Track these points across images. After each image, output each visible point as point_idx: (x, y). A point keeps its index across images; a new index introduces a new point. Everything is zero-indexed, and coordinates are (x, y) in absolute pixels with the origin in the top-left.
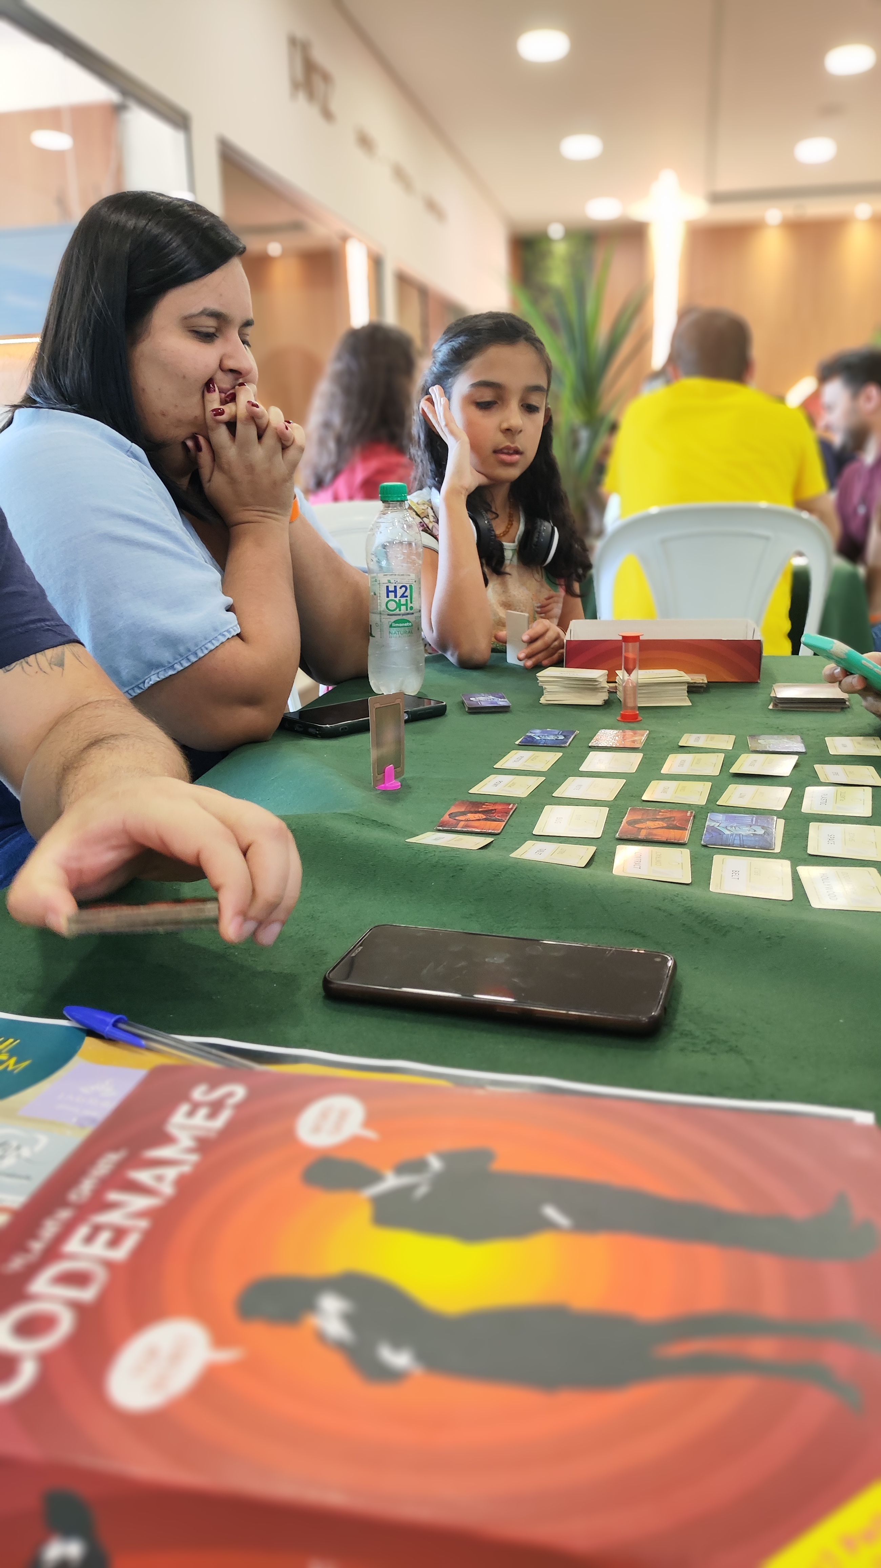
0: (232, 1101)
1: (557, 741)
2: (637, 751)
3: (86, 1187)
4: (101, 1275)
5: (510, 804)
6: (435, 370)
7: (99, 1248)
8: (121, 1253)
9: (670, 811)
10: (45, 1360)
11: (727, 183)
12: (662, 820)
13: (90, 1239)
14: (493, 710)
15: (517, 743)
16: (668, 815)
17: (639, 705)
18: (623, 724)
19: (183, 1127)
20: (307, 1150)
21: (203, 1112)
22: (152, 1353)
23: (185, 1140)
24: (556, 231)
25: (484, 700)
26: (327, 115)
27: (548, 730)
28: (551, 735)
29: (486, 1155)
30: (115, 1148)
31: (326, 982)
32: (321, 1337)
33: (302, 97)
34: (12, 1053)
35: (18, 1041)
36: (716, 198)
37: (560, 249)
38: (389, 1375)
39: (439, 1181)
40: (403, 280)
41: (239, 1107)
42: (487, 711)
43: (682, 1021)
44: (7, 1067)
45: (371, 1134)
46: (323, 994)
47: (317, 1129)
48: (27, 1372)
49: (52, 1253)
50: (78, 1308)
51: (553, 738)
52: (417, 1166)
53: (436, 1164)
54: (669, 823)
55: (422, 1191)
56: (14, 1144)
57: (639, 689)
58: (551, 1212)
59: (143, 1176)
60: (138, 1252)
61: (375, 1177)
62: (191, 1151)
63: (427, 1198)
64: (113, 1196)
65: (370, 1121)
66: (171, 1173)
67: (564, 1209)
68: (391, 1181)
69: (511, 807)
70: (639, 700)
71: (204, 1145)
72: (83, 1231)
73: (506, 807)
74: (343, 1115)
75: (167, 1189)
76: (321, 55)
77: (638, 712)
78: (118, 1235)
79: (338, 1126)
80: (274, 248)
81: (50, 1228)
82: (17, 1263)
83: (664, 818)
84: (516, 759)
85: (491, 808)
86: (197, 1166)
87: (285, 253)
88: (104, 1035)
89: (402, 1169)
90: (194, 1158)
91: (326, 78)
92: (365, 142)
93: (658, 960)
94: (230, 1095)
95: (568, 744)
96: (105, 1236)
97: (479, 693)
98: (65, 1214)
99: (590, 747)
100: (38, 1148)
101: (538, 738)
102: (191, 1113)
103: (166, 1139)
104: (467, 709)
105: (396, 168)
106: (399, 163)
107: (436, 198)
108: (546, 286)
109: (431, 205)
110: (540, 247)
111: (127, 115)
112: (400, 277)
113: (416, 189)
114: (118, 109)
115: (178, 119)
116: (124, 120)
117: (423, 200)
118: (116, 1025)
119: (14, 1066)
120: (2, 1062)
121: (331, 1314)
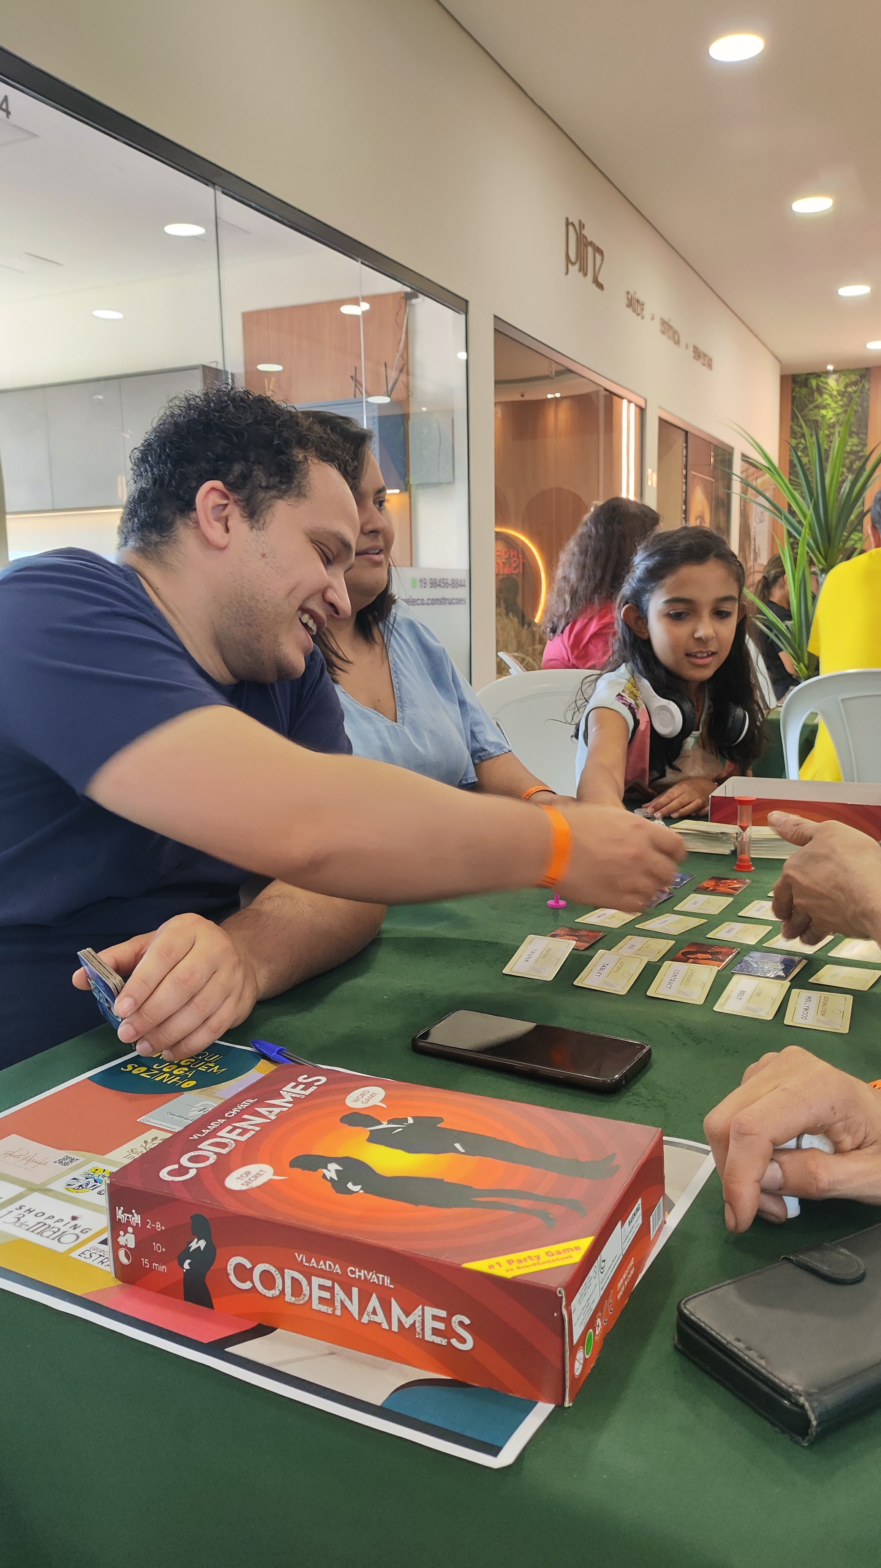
0: (318, 1084)
2: (731, 896)
3: (234, 1111)
4: (232, 1146)
5: (600, 932)
6: (634, 585)
7: (234, 1135)
8: (243, 1139)
9: (718, 947)
10: (200, 1170)
12: (711, 953)
13: (231, 1131)
16: (718, 950)
17: (752, 856)
19: (289, 1092)
21: (301, 1087)
22: (247, 1173)
23: (288, 1098)
29: (439, 1120)
30: (252, 1097)
31: (413, 1042)
32: (323, 1177)
34: (218, 1062)
35: (222, 1057)
38: (349, 1193)
39: (409, 1128)
41: (320, 1086)
44: (213, 1070)
45: (383, 1105)
47: (356, 1100)
48: (192, 1173)
49: (213, 1134)
50: (219, 1156)
52: (400, 1121)
53: (410, 1121)
54: (714, 956)
55: (398, 1131)
57: (753, 847)
58: (457, 1145)
59: (263, 1110)
60: (251, 1139)
61: (377, 1123)
62: (289, 1102)
63: (399, 1134)
64: (246, 1116)
65: (385, 1100)
66: (277, 1110)
67: (464, 1145)
68: (384, 1125)
69: (600, 934)
70: (752, 852)
71: (296, 1101)
72: (228, 1128)
73: (596, 933)
74: (373, 1095)
75: (273, 1117)
78: (245, 1131)
79: (368, 1100)
81: (213, 1125)
82: (197, 1136)
85: (584, 933)
86: (290, 1109)
88: (272, 1058)
89: (393, 1121)
90: (289, 1106)
91: (600, 251)
92: (634, 304)
93: (636, 1046)
94: (318, 1081)
96: (238, 1131)
98: (222, 1121)
102: (295, 1086)
103: (279, 1096)
105: (664, 323)
106: (666, 319)
107: (702, 348)
108: (819, 418)
109: (698, 354)
110: (814, 383)
111: (414, 301)
112: (663, 423)
113: (683, 342)
114: (408, 297)
115: (460, 305)
116: (412, 305)
117: (691, 349)
118: (279, 1052)
119: (218, 1069)
120: (210, 1067)
121: (332, 1171)
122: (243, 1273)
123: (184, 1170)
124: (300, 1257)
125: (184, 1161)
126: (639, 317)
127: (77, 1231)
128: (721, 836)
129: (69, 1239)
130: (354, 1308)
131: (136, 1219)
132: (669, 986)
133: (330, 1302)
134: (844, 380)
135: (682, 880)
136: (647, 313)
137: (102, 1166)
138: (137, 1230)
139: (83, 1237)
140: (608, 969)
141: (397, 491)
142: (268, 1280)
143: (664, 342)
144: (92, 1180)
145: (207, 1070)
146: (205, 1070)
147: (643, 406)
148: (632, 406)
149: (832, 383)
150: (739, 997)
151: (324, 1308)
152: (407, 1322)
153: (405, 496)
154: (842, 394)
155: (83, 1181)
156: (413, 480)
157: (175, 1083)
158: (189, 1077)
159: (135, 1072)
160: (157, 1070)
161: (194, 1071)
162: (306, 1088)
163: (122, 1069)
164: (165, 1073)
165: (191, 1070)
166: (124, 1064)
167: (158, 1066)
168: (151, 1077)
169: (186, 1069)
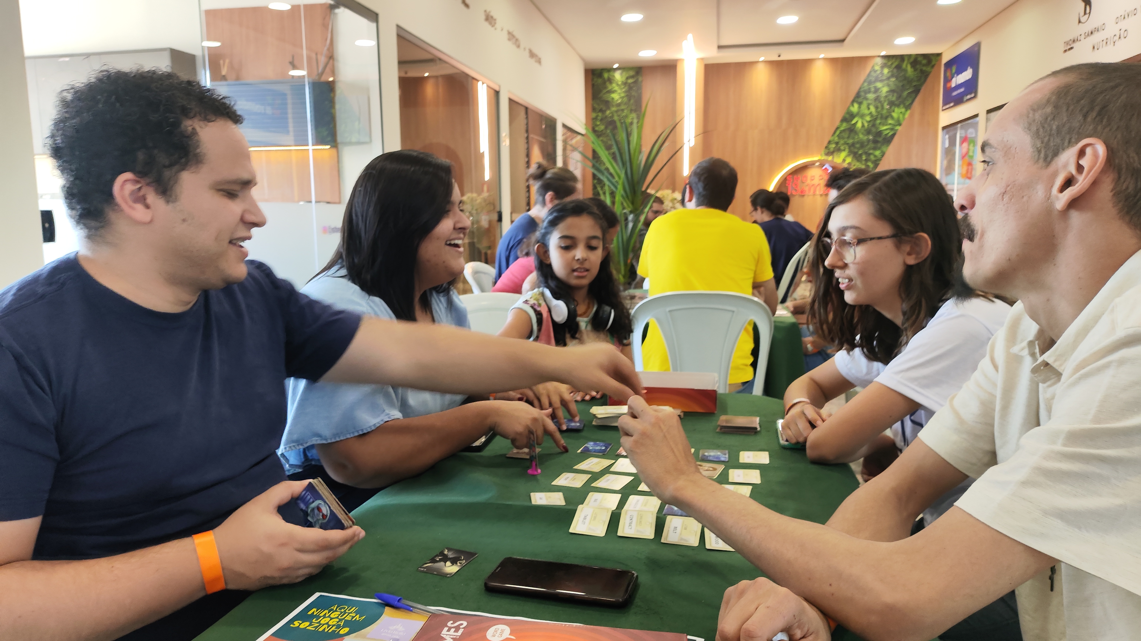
0: (462, 627)
1: (601, 450)
11: (729, 37)
14: (573, 431)
15: (579, 451)
19: (448, 635)
21: (453, 630)
26: (465, 4)
27: (597, 442)
28: (599, 446)
31: (486, 585)
34: (357, 613)
35: (358, 609)
36: (722, 47)
40: (514, 104)
41: (465, 628)
44: (357, 619)
45: (513, 637)
46: (484, 589)
47: (494, 636)
51: (599, 449)
65: (512, 634)
74: (503, 631)
79: (501, 635)
84: (587, 463)
88: (394, 606)
92: (490, 19)
93: (629, 574)
95: (606, 453)
99: (618, 455)
101: (591, 448)
102: (449, 630)
105: (509, 33)
106: (511, 31)
107: (535, 51)
108: (609, 99)
109: (532, 55)
110: (606, 75)
111: (337, 11)
112: (511, 101)
113: (522, 46)
114: (332, 7)
115: (372, 16)
116: (335, 14)
117: (527, 51)
118: (399, 601)
119: (359, 618)
120: (353, 617)
126: (493, 28)
132: (630, 527)
134: (625, 75)
135: (607, 448)
136: (498, 25)
140: (588, 518)
141: (328, 147)
143: (510, 46)
146: (350, 619)
147: (497, 89)
148: (485, 85)
149: (618, 76)
150: (675, 531)
153: (334, 151)
154: (625, 84)
156: (339, 139)
157: (334, 631)
158: (342, 625)
159: (302, 626)
160: (317, 623)
161: (343, 621)
162: (457, 631)
163: (292, 625)
164: (324, 625)
165: (340, 620)
166: (292, 621)
167: (315, 620)
168: (315, 629)
169: (338, 620)
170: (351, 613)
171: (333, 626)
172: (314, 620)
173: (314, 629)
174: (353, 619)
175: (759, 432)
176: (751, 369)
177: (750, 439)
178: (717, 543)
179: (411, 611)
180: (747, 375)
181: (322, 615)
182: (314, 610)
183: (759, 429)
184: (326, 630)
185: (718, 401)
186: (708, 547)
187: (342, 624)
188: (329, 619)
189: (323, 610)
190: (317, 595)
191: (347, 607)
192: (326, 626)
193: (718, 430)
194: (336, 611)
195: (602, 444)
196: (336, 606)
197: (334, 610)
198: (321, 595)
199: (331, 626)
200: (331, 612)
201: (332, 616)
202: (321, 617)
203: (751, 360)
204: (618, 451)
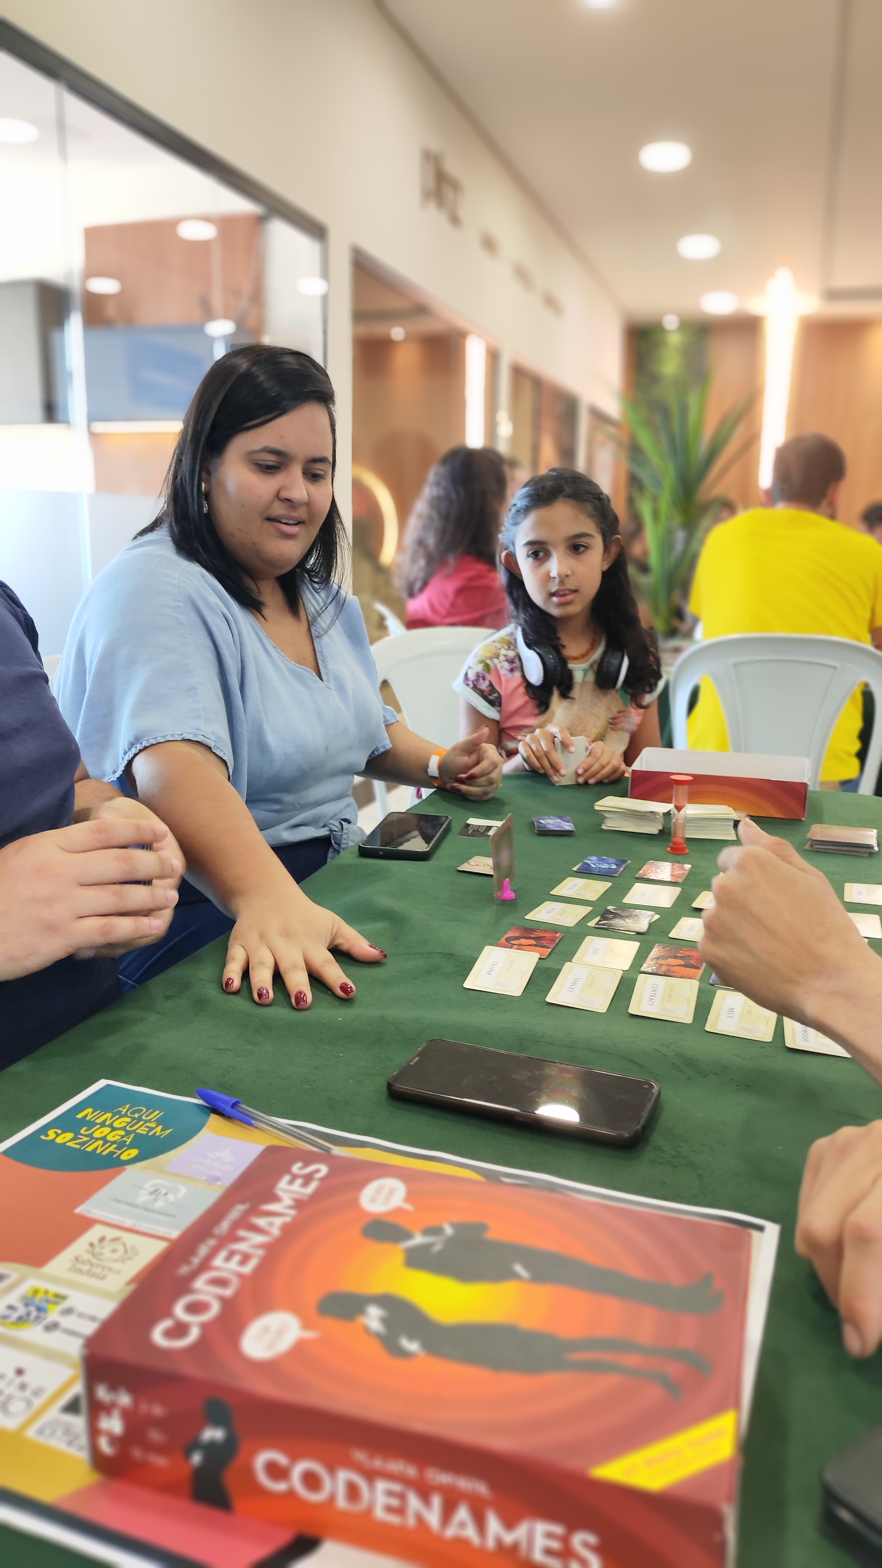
0: (318, 1176)
1: (610, 870)
2: (677, 885)
3: (224, 1226)
4: (235, 1283)
5: (557, 933)
7: (233, 1265)
8: (247, 1269)
9: (690, 950)
10: (204, 1327)
11: (844, 280)
12: (681, 958)
13: (228, 1259)
14: (560, 833)
15: (575, 869)
16: (688, 953)
17: (687, 836)
18: (671, 856)
19: (286, 1191)
20: (366, 1214)
21: (299, 1181)
22: (266, 1329)
23: (287, 1200)
24: (671, 322)
25: (552, 823)
26: (455, 220)
27: (604, 857)
28: (605, 863)
29: (482, 1227)
30: (243, 1202)
31: (390, 1086)
32: (366, 1330)
33: (432, 207)
34: (159, 1122)
35: (162, 1113)
36: (832, 295)
37: (674, 340)
38: (405, 1354)
39: (450, 1243)
40: (519, 372)
41: (322, 1180)
42: (555, 833)
43: (656, 1138)
44: (156, 1132)
45: (408, 1207)
46: (387, 1094)
47: (373, 1200)
48: (194, 1334)
49: (205, 1265)
50: (223, 1300)
51: (606, 867)
52: (436, 1231)
53: (449, 1230)
54: (687, 961)
55: (438, 1248)
56: (164, 1191)
57: (689, 826)
58: (519, 1269)
59: (261, 1222)
60: (258, 1270)
61: (408, 1236)
62: (291, 1207)
63: (441, 1253)
64: (242, 1233)
65: (408, 1198)
66: (278, 1221)
67: (527, 1267)
68: (419, 1239)
69: (558, 935)
70: (687, 832)
71: (299, 1204)
72: (223, 1254)
73: (553, 935)
74: (392, 1192)
75: (276, 1231)
76: (452, 166)
77: (685, 845)
78: (245, 1258)
79: (388, 1199)
80: (397, 333)
81: (203, 1250)
82: (184, 1270)
83: (683, 957)
84: (571, 886)
85: (541, 935)
86: (295, 1218)
87: (408, 338)
88: (225, 1113)
89: (427, 1232)
90: (293, 1212)
91: (456, 186)
92: (489, 244)
93: (646, 1086)
94: (318, 1171)
95: (618, 873)
96: (237, 1258)
97: (549, 815)
98: (212, 1242)
99: (636, 878)
100: (180, 1195)
101: (594, 866)
102: (291, 1182)
103: (276, 1199)
104: (536, 831)
105: (517, 266)
106: (520, 264)
107: (554, 295)
108: (659, 372)
109: (550, 301)
111: (269, 224)
112: (515, 367)
113: (536, 287)
115: (317, 232)
117: (541, 294)
118: (234, 1107)
119: (160, 1132)
120: (151, 1129)
121: (373, 1317)
122: (276, 1472)
123: (180, 1330)
124: (360, 1456)
125: (179, 1310)
126: (494, 259)
127: (27, 1393)
128: (649, 815)
129: (17, 1406)
130: (433, 1518)
131: (125, 1399)
132: (651, 1003)
133: (400, 1511)
134: (686, 339)
135: (618, 865)
136: (502, 254)
137: (42, 1285)
138: (127, 1415)
139: (37, 1402)
140: (581, 984)
142: (311, 1481)
144: (32, 1309)
145: (149, 1132)
146: (145, 1133)
150: (729, 1017)
151: (394, 1519)
152: (509, 1538)
154: (683, 351)
155: (22, 1311)
157: (112, 1153)
158: (127, 1143)
159: (59, 1140)
160: (86, 1136)
161: (133, 1135)
162: (305, 1184)
163: (43, 1137)
164: (97, 1139)
165: (128, 1133)
166: (44, 1130)
167: (86, 1131)
168: (80, 1148)
169: (122, 1133)
170: (150, 1121)
171: (113, 1143)
172: (82, 1131)
173: (78, 1147)
174: (150, 1134)
175: (877, 853)
176: (856, 763)
177: (861, 864)
178: (806, 1039)
179: (251, 1125)
180: (851, 770)
181: (99, 1121)
182: (90, 1110)
183: (876, 849)
184: (98, 1151)
185: (807, 801)
186: (789, 1044)
187: (129, 1141)
188: (108, 1129)
189: (103, 1113)
190: (102, 1083)
191: (145, 1110)
192: (100, 1142)
193: (807, 847)
194: (126, 1115)
195: (611, 860)
196: (128, 1106)
197: (123, 1113)
198: (108, 1085)
199: (109, 1144)
200: (117, 1116)
201: (116, 1125)
202: (97, 1124)
203: (856, 746)
204: (641, 872)
